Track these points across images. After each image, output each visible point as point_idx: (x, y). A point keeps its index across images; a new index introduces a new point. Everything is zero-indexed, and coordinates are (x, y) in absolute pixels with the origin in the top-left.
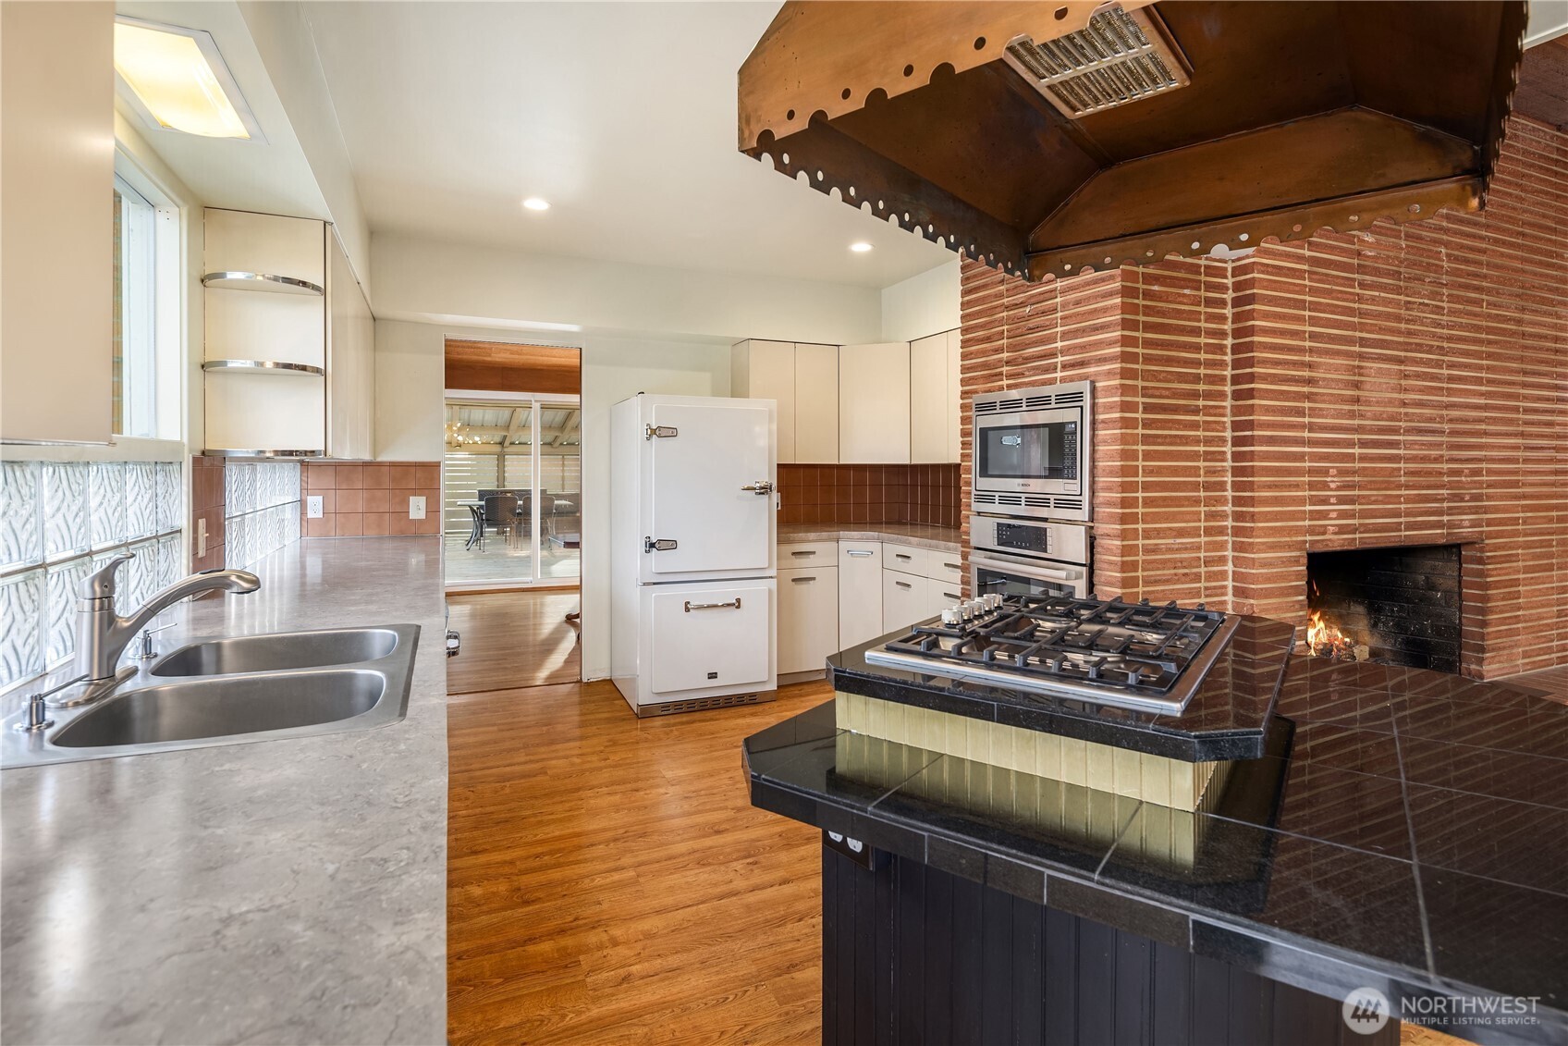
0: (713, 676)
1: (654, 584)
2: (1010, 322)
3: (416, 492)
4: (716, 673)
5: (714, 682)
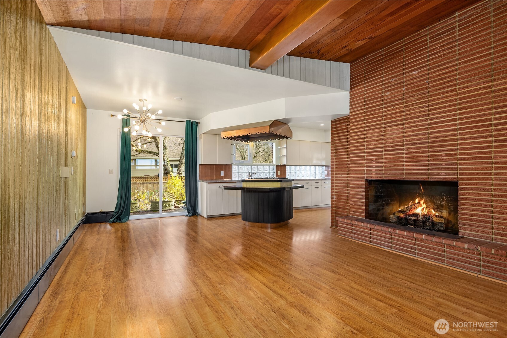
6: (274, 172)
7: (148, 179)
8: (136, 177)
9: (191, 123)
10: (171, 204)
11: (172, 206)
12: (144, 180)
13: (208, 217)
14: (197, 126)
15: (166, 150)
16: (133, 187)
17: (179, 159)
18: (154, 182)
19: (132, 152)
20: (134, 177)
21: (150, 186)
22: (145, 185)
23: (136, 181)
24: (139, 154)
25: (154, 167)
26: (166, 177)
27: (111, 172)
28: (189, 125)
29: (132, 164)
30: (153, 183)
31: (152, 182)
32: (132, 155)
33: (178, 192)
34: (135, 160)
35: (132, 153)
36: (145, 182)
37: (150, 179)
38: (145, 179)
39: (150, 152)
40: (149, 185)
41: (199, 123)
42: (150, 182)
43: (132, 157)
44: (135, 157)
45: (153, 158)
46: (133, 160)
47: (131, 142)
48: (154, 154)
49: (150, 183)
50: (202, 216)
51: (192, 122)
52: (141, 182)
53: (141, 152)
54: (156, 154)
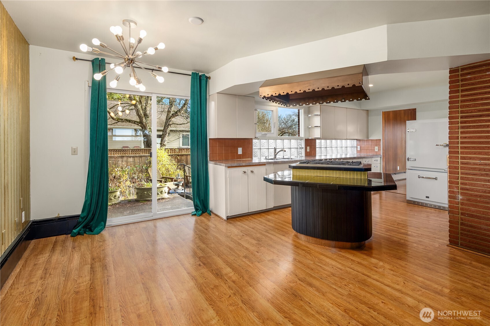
0: (427, 197)
1: (411, 169)
3: (376, 145)
4: (429, 197)
5: (427, 199)
6: (302, 148)
7: (128, 152)
8: (114, 150)
9: (198, 78)
10: (163, 191)
11: (165, 193)
12: (123, 154)
13: (228, 217)
14: (206, 82)
15: (148, 119)
16: (110, 161)
17: (162, 128)
18: (135, 155)
19: (108, 121)
20: (112, 150)
21: (131, 160)
22: (125, 159)
23: (113, 154)
24: (117, 123)
25: (134, 139)
26: (149, 149)
27: (74, 152)
28: (196, 80)
29: (109, 134)
30: (133, 157)
31: (133, 155)
32: (108, 124)
33: (164, 168)
34: (112, 129)
35: (110, 121)
36: (124, 155)
37: (130, 152)
38: (124, 152)
39: (130, 121)
40: (129, 159)
41: (209, 78)
42: (131, 155)
43: (109, 127)
44: (112, 126)
45: (132, 127)
46: (110, 129)
47: (108, 110)
48: (134, 123)
49: (130, 157)
50: (216, 215)
51: (200, 76)
52: (120, 155)
53: (119, 120)
54: (136, 123)
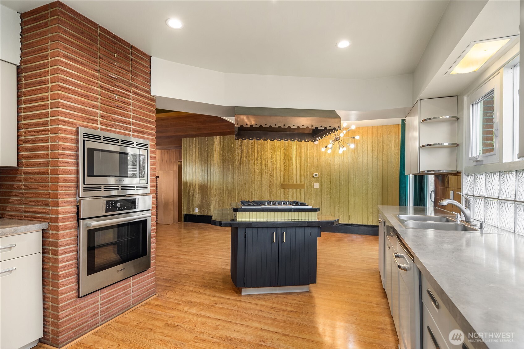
2: (104, 96)
